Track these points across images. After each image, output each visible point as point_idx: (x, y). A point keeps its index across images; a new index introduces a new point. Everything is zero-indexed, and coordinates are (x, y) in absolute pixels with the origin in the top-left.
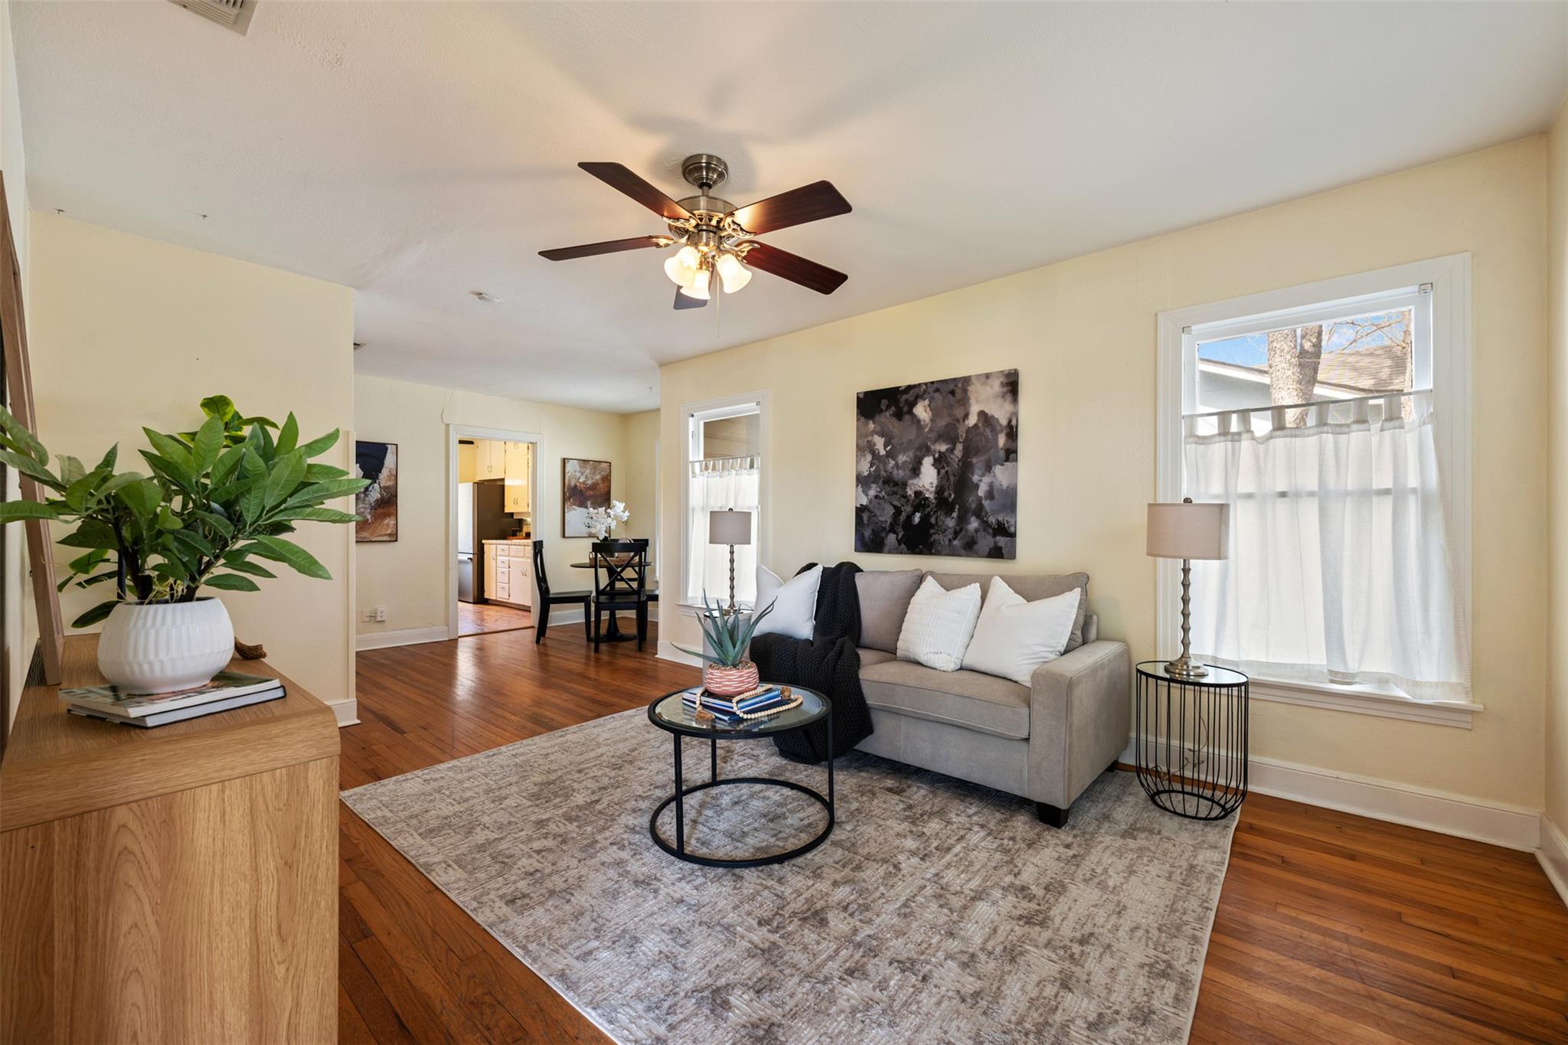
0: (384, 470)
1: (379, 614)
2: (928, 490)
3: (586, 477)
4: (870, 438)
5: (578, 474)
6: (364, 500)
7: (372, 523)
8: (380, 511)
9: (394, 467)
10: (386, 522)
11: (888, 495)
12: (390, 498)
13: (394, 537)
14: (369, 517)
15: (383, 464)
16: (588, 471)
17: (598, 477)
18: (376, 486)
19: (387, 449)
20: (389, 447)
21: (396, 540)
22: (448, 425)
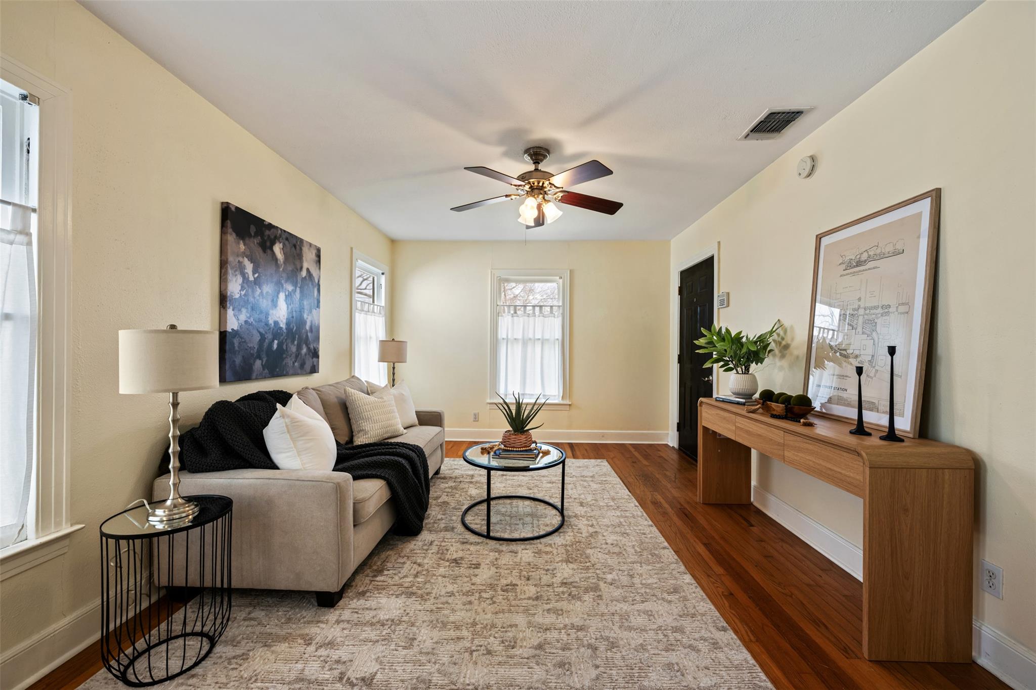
2: (282, 321)
4: (241, 259)
11: (256, 322)
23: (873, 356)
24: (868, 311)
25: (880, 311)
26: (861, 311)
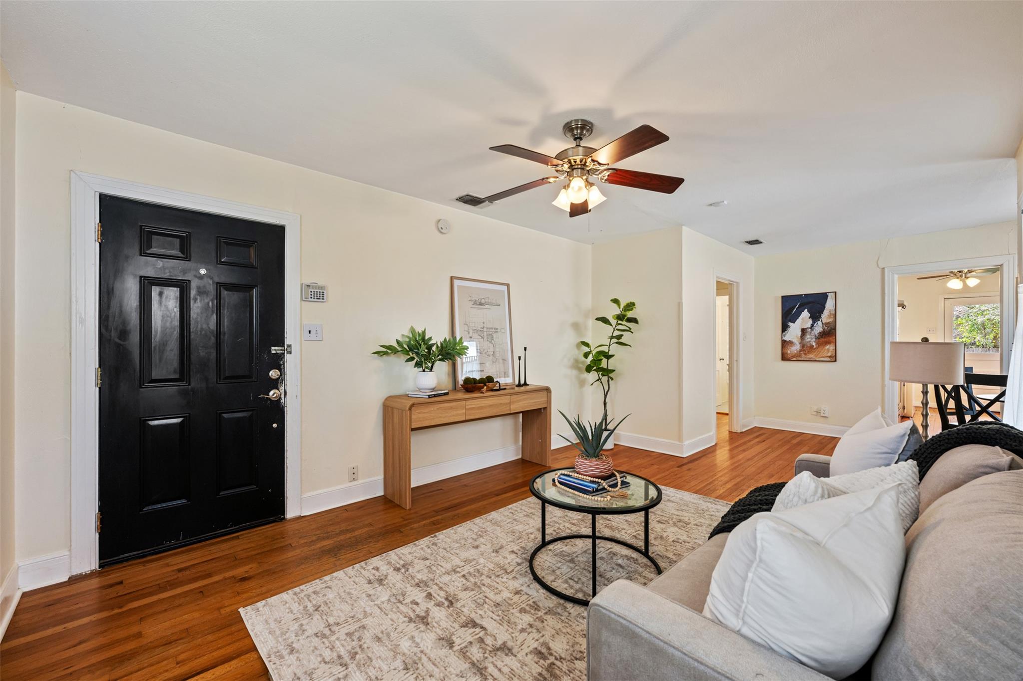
0: (825, 312)
1: (823, 412)
6: (811, 333)
7: (817, 348)
8: (822, 340)
9: (833, 308)
10: (827, 347)
12: (830, 331)
13: (834, 358)
14: (814, 344)
15: (824, 307)
18: (819, 323)
19: (828, 296)
20: (829, 294)
21: (835, 361)
22: (883, 269)
23: (494, 352)
24: (488, 330)
25: (493, 330)
26: (485, 329)
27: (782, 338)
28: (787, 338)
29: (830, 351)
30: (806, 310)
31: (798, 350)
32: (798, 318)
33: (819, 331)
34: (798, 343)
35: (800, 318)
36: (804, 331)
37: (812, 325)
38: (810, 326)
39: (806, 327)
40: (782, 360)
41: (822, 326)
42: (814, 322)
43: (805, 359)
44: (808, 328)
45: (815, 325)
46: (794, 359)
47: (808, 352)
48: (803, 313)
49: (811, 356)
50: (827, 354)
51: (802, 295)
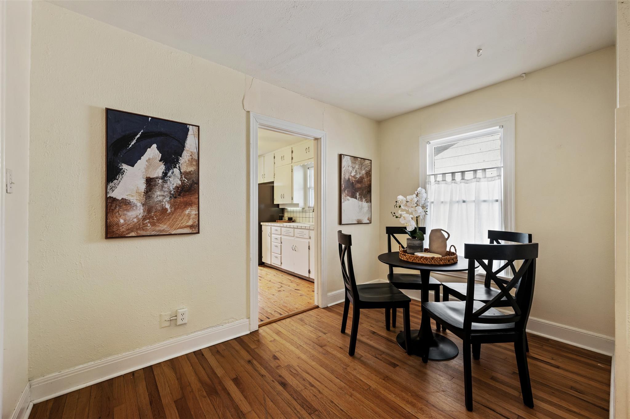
0: (185, 154)
1: (179, 317)
3: (356, 171)
5: (351, 169)
6: (163, 187)
7: (172, 213)
8: (180, 200)
9: (195, 151)
10: (187, 212)
12: (191, 185)
13: (195, 229)
14: (168, 206)
15: (183, 146)
16: (357, 167)
17: (364, 172)
18: (176, 171)
19: (188, 130)
20: (191, 128)
21: (198, 233)
22: (249, 112)
27: (107, 193)
28: (117, 194)
29: (191, 217)
30: (155, 146)
31: (140, 217)
32: (140, 159)
33: (175, 185)
34: (139, 204)
35: (144, 158)
36: (150, 182)
37: (165, 174)
38: (160, 175)
39: (155, 176)
40: (107, 238)
41: (180, 177)
42: (168, 169)
43: (153, 233)
44: (157, 178)
45: (170, 174)
46: (133, 234)
47: (158, 220)
48: (149, 149)
49: (163, 227)
50: (187, 222)
51: (149, 117)
